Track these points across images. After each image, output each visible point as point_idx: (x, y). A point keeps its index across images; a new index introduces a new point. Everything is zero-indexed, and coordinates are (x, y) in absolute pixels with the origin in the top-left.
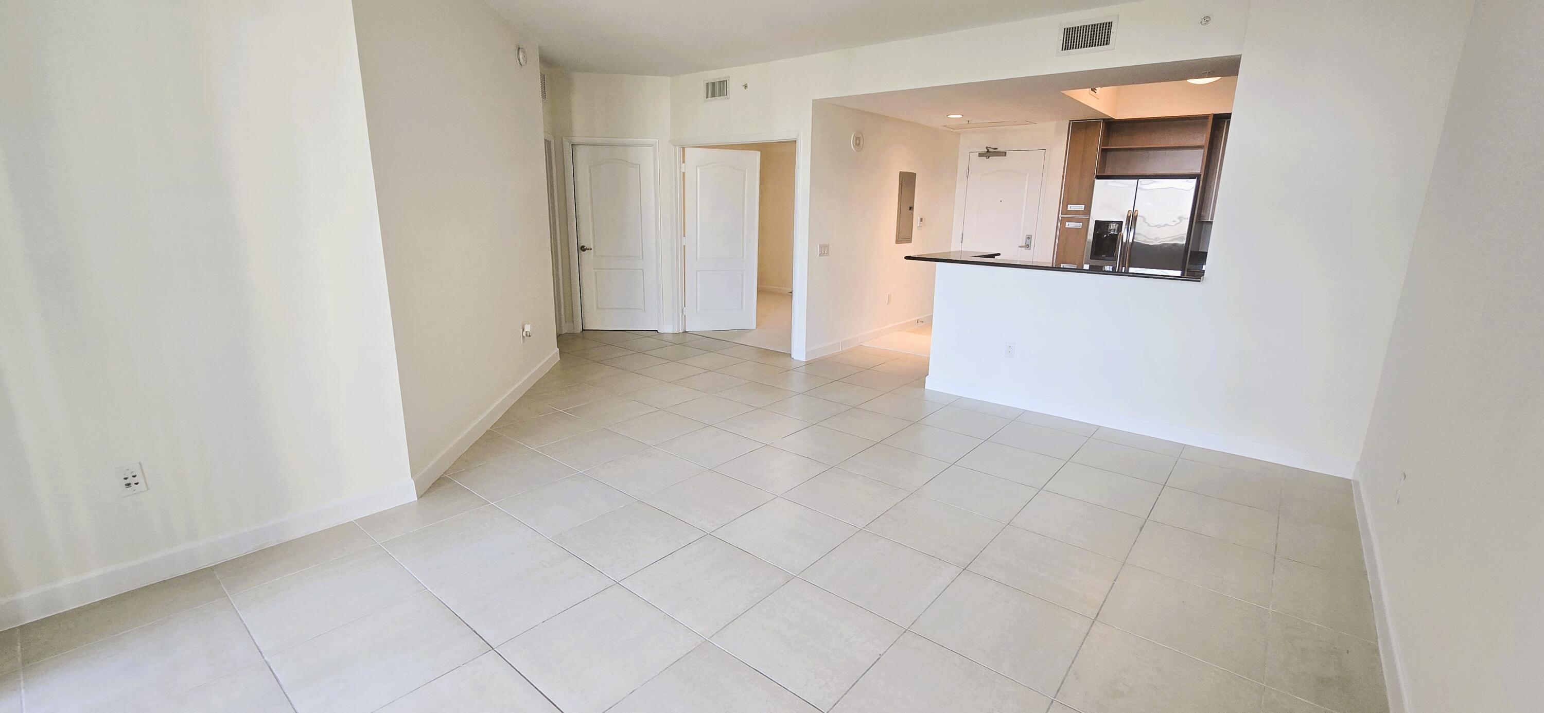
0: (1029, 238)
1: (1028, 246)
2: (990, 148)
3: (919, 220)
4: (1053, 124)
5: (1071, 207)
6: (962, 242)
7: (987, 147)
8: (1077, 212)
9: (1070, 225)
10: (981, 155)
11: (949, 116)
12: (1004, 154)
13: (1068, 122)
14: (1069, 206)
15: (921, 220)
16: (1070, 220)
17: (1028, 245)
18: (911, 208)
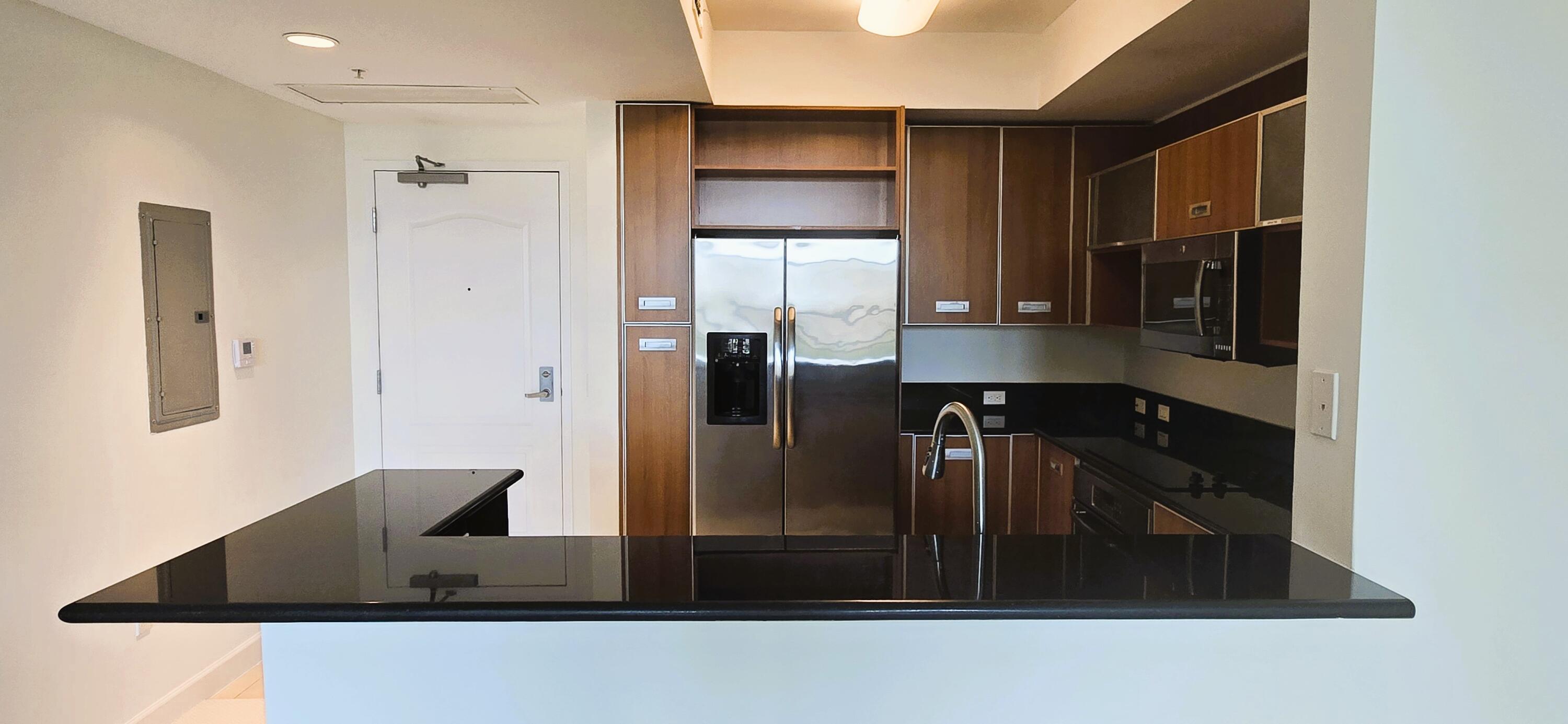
0: (546, 373)
1: (546, 393)
2: (426, 160)
3: (239, 350)
4: (582, 105)
5: (648, 303)
6: (380, 392)
7: (419, 158)
8: (659, 314)
9: (648, 344)
10: (404, 177)
11: (293, 39)
12: (462, 177)
13: (615, 104)
14: (641, 300)
15: (247, 348)
16: (648, 333)
17: (546, 391)
18: (205, 317)
